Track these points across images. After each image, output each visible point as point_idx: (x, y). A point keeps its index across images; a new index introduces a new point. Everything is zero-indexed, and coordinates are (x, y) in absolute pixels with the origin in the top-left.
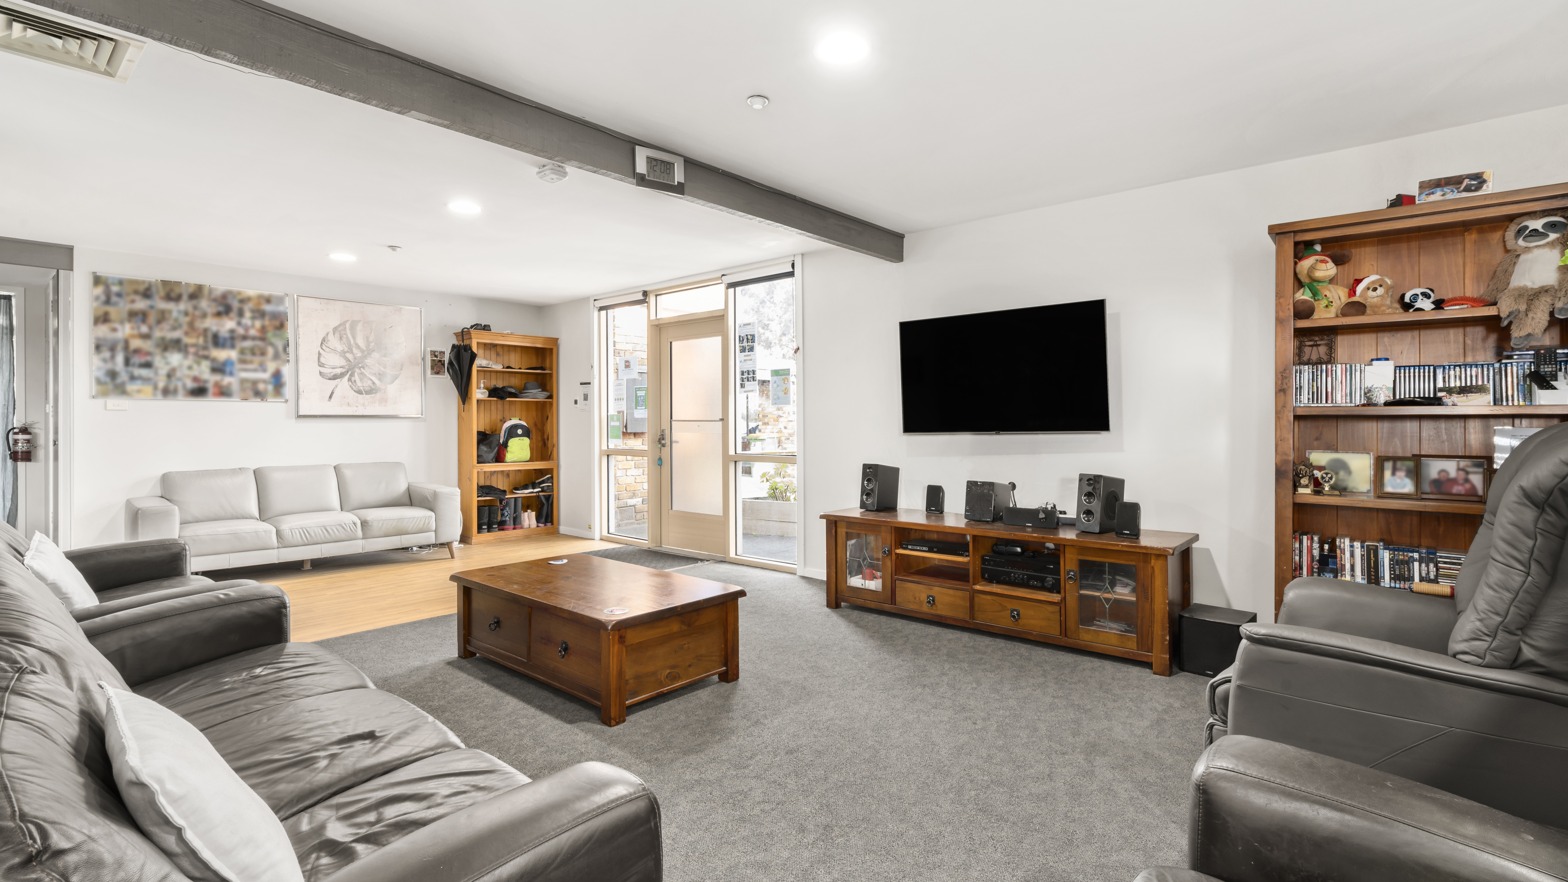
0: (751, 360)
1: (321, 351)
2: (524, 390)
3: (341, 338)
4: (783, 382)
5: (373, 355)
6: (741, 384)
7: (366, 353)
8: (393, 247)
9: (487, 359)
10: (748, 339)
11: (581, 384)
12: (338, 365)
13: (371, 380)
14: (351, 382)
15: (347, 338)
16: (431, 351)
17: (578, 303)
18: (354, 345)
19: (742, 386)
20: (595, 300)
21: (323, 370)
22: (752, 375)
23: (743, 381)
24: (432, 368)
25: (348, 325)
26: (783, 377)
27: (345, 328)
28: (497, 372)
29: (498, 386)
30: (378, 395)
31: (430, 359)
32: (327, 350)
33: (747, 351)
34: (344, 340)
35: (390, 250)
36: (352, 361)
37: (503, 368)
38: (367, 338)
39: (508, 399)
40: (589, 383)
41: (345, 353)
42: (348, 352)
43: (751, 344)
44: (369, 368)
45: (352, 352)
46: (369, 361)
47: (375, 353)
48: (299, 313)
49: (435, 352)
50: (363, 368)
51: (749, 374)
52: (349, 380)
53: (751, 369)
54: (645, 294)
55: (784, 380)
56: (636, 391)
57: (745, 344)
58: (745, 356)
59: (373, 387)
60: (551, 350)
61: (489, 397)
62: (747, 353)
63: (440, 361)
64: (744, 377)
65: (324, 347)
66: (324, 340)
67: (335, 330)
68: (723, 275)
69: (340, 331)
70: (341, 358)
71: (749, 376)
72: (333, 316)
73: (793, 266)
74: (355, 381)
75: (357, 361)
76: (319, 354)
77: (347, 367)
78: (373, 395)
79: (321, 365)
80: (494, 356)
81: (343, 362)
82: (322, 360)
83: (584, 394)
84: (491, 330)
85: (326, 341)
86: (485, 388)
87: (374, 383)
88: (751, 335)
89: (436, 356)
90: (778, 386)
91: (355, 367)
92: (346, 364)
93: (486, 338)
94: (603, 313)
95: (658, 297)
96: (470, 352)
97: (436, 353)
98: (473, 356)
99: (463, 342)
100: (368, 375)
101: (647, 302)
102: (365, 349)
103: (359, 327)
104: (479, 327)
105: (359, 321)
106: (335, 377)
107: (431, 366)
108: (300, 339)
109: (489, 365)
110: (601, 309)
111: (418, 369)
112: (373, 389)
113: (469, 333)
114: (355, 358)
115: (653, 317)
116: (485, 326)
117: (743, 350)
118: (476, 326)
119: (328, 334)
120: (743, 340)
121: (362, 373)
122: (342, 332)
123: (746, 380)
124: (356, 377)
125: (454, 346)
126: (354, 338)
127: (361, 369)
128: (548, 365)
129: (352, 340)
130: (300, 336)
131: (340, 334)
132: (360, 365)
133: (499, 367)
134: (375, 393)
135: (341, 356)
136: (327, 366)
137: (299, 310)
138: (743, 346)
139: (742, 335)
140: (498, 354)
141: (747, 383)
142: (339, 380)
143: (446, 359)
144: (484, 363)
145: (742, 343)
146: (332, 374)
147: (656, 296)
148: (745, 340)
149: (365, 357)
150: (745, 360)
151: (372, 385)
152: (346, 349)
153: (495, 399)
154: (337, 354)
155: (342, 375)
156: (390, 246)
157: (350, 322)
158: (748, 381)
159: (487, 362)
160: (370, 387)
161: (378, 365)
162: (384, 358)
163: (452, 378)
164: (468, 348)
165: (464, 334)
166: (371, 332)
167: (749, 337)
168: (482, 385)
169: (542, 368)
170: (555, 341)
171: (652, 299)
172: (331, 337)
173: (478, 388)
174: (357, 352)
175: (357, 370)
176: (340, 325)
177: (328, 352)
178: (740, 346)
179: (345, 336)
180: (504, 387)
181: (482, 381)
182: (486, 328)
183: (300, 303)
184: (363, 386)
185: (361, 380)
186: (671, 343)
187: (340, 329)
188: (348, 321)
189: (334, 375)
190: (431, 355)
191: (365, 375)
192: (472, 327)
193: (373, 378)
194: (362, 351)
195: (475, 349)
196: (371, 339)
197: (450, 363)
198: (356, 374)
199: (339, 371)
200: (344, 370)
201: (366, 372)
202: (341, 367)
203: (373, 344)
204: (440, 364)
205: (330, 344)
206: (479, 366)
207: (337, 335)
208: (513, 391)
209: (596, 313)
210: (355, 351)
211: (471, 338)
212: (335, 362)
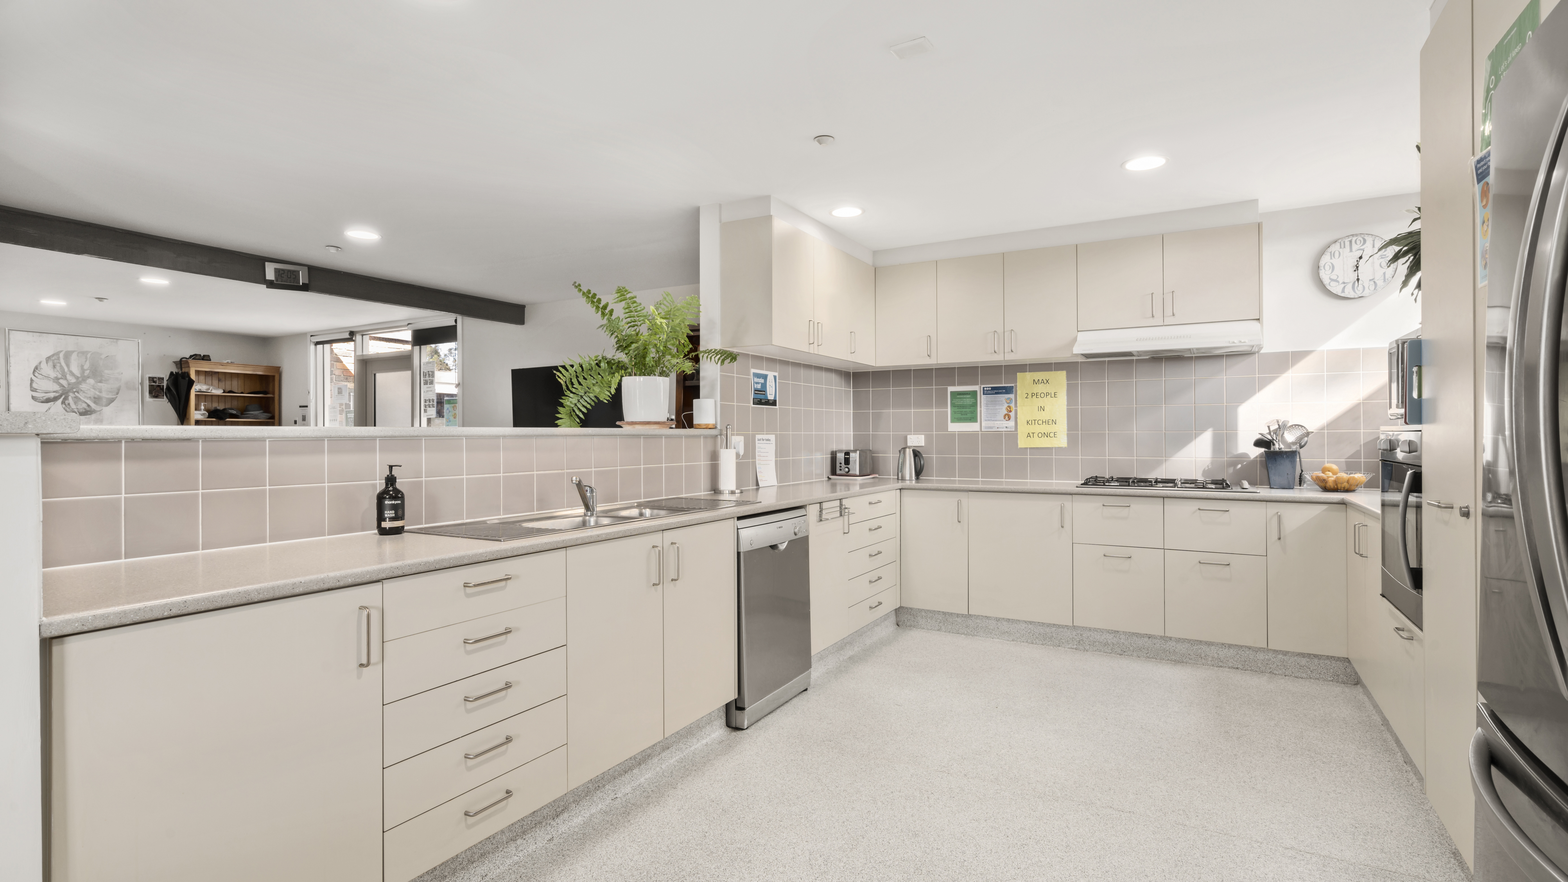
0: (431, 391)
1: (34, 378)
2: (245, 411)
3: (54, 367)
4: (453, 409)
5: (87, 381)
6: (425, 410)
7: (80, 379)
8: (100, 299)
9: (208, 385)
10: (429, 374)
11: (300, 407)
12: (51, 389)
13: (86, 403)
14: (65, 405)
15: (61, 366)
16: (149, 378)
17: (298, 337)
18: (68, 372)
19: (425, 411)
20: (311, 336)
21: (35, 394)
22: (432, 403)
23: (426, 407)
24: (150, 392)
25: (61, 355)
26: (453, 405)
27: (59, 358)
28: (218, 396)
29: (218, 408)
30: (93, 416)
31: (148, 384)
32: (40, 376)
33: (429, 383)
34: (58, 368)
35: (97, 300)
36: (66, 387)
37: (224, 392)
38: (82, 366)
39: (228, 420)
40: (307, 406)
41: (59, 379)
42: (61, 378)
43: (431, 378)
44: (84, 392)
45: (66, 379)
46: (83, 386)
47: (90, 380)
48: (10, 344)
49: (153, 378)
50: (78, 392)
51: (430, 402)
52: (63, 403)
53: (431, 398)
54: (352, 334)
55: (453, 407)
56: (347, 413)
57: (427, 378)
58: (427, 388)
59: (88, 409)
60: (274, 377)
61: (208, 418)
62: (429, 386)
63: (159, 386)
64: (427, 404)
65: (36, 374)
66: (36, 368)
67: (48, 359)
68: (409, 324)
69: (54, 360)
70: (55, 384)
71: (430, 404)
72: (48, 346)
73: (456, 321)
74: (69, 404)
75: (71, 386)
76: (32, 380)
77: (61, 392)
78: (87, 416)
79: (33, 390)
80: (216, 382)
81: (56, 387)
82: (35, 385)
83: (303, 416)
84: (210, 360)
85: (39, 369)
86: (205, 410)
87: (89, 406)
88: (431, 372)
89: (154, 382)
90: (450, 412)
91: (69, 391)
92: (60, 389)
93: (205, 367)
94: (320, 347)
95: (364, 336)
96: (187, 379)
97: (155, 379)
98: (191, 383)
99: (181, 370)
100: (82, 398)
101: (354, 341)
102: (79, 376)
103: (74, 357)
104: (197, 357)
105: (73, 352)
106: (48, 401)
107: (149, 391)
108: (11, 368)
109: (209, 389)
110: (317, 343)
111: (136, 395)
112: (89, 411)
113: (187, 363)
114: (69, 384)
115: (359, 353)
116: (204, 356)
117: (426, 383)
118: (195, 357)
119: (40, 363)
120: (426, 375)
121: (76, 397)
122: (55, 361)
123: (428, 406)
124: (70, 401)
125: (172, 373)
126: (68, 366)
127: (76, 393)
128: (271, 389)
129: (66, 369)
130: (11, 365)
131: (53, 363)
132: (74, 390)
133: (219, 392)
134: (90, 414)
135: (54, 382)
136: (40, 391)
137: (10, 342)
138: (426, 380)
139: (425, 371)
140: (219, 380)
141: (428, 409)
142: (52, 403)
143: (165, 384)
144: (204, 388)
145: (425, 378)
146: (45, 398)
147: (363, 335)
148: (427, 375)
149: (78, 383)
150: (427, 391)
151: (86, 407)
152: (60, 376)
153: (214, 419)
154: (50, 380)
155: (55, 399)
156: (96, 298)
157: (63, 353)
158: (429, 407)
159: (208, 387)
160: (85, 409)
161: (93, 390)
162: (99, 384)
163: (170, 401)
164: (187, 375)
165: (182, 363)
166: (86, 361)
167: (430, 373)
168: (203, 407)
169: (265, 393)
170: (278, 370)
171: (358, 338)
172: (43, 365)
173: (197, 408)
174: (71, 379)
175: (71, 395)
176: (53, 355)
177: (41, 379)
178: (424, 380)
179: (59, 365)
180: (224, 409)
181: (202, 404)
182: (206, 358)
183: (11, 336)
184: (78, 409)
185: (75, 403)
186: (375, 375)
187: (53, 358)
188: (61, 351)
189: (47, 399)
190: (149, 380)
191: (80, 399)
192: (191, 356)
193: (89, 402)
194: (77, 378)
195: (193, 376)
196: (86, 367)
197: (168, 387)
198: (70, 398)
199: (52, 395)
200: (57, 395)
201: (81, 396)
202: (54, 392)
203: (88, 372)
204: (159, 388)
205: (42, 372)
206: (198, 390)
207: (51, 363)
208: (234, 412)
209: (312, 347)
210: (69, 377)
211: (189, 367)
212: (48, 387)
